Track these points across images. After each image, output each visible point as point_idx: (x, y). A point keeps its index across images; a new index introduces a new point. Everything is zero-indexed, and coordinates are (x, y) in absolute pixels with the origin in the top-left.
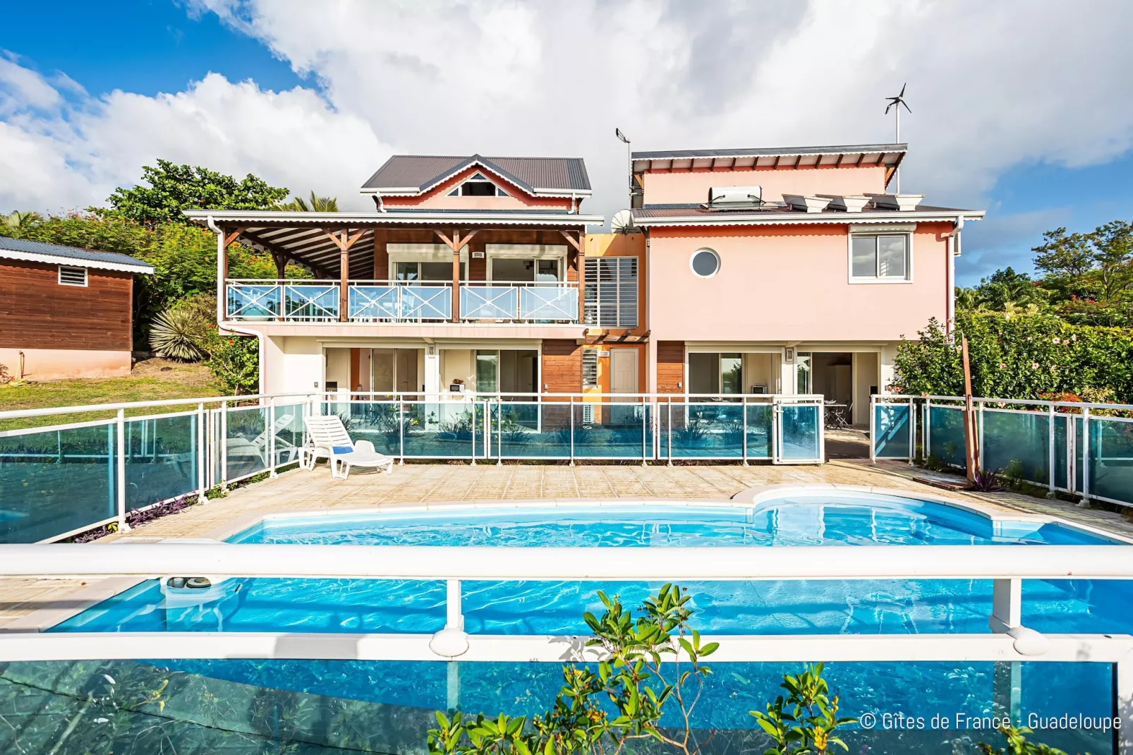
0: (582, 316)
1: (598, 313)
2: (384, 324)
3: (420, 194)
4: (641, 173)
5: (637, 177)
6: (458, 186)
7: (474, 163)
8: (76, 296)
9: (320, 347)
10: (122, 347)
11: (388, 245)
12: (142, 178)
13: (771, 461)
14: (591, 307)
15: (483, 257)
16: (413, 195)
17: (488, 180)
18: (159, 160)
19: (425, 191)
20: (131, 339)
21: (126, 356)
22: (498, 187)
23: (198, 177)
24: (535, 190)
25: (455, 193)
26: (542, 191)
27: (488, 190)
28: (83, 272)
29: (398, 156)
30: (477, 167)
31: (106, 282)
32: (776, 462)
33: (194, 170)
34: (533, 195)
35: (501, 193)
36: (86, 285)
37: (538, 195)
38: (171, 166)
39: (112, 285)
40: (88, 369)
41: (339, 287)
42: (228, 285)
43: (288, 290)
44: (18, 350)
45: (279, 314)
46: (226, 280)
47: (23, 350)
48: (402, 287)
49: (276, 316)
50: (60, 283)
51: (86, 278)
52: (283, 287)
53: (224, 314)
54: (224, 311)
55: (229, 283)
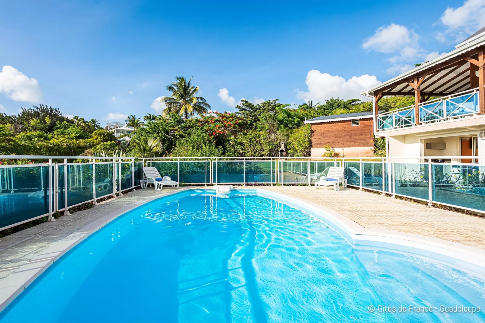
8: (357, 129)
9: (418, 139)
21: (372, 149)
28: (358, 121)
31: (364, 123)
36: (359, 125)
39: (367, 123)
40: (360, 154)
41: (415, 108)
42: (377, 118)
43: (395, 115)
44: (342, 148)
45: (393, 126)
46: (377, 115)
47: (343, 148)
48: (445, 100)
49: (392, 127)
50: (352, 126)
51: (359, 123)
52: (394, 114)
53: (376, 129)
54: (376, 128)
55: (378, 116)
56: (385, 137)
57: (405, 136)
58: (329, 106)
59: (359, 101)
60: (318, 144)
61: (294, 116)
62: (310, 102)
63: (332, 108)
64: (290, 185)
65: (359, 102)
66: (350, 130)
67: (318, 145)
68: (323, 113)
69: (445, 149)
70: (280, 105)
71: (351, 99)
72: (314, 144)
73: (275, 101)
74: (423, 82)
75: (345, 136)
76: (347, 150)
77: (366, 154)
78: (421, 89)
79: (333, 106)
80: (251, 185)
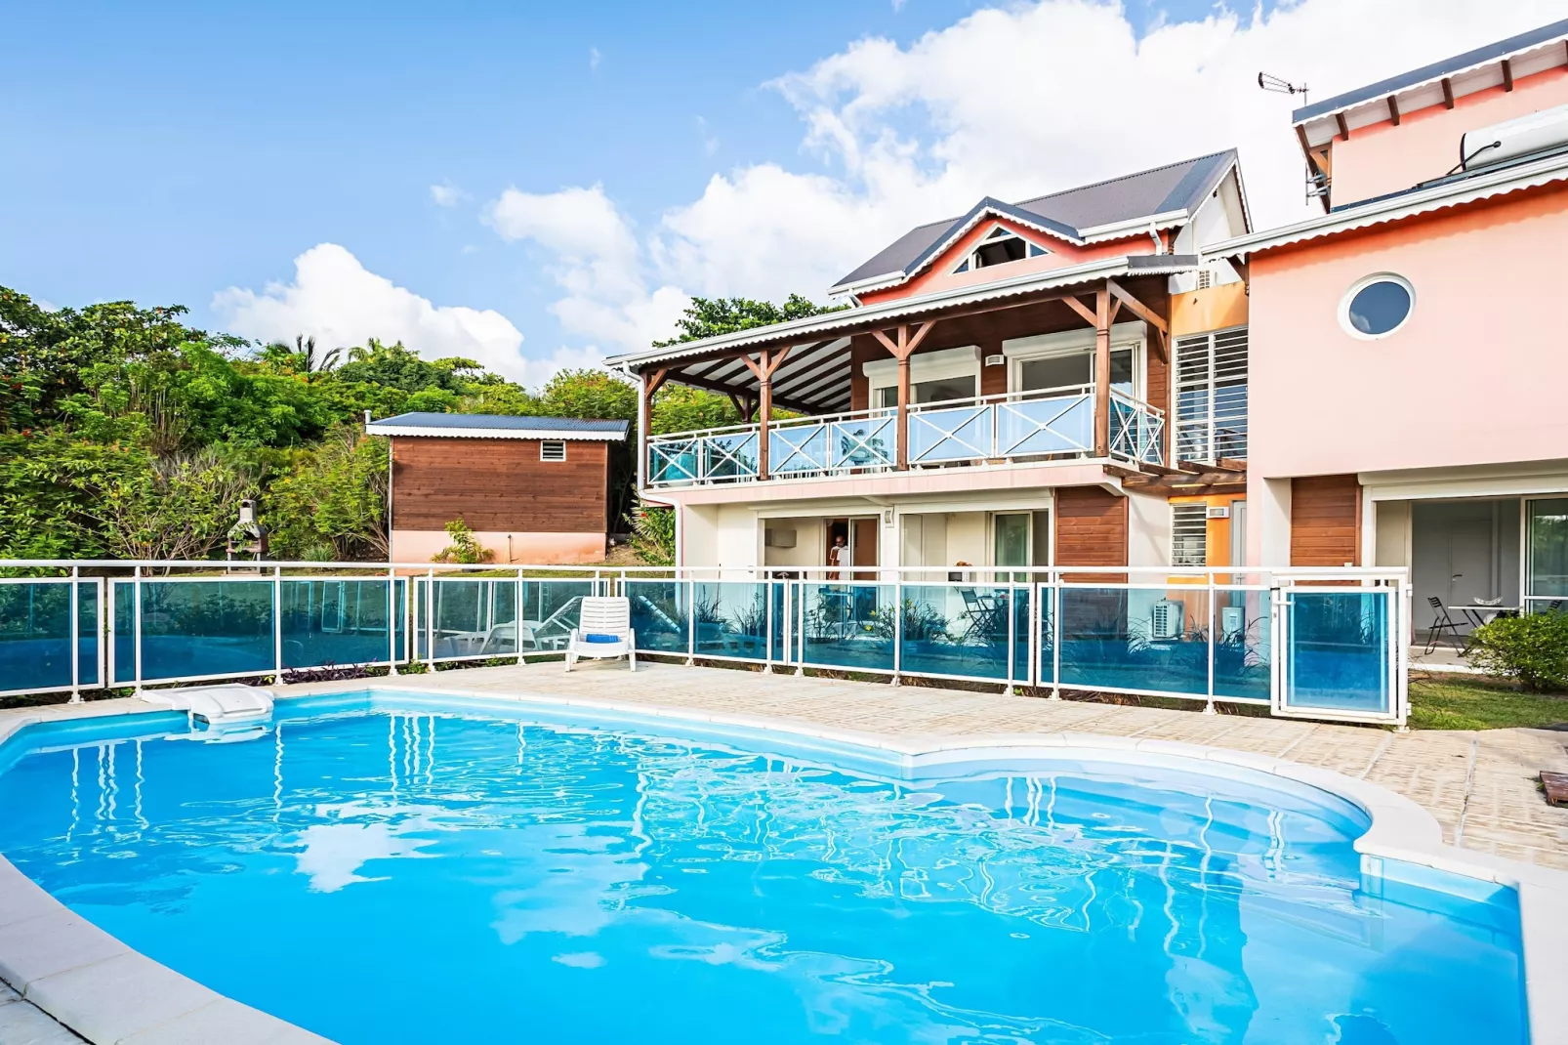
0: (1101, 443)
1: (1211, 437)
2: (810, 479)
3: (906, 280)
4: (1325, 149)
5: (1318, 159)
6: (968, 254)
7: (982, 213)
8: (556, 473)
9: (755, 517)
10: (596, 528)
11: (865, 365)
12: (676, 325)
13: (1269, 707)
14: (1199, 426)
15: (1002, 362)
16: (896, 283)
17: (1013, 234)
18: (694, 299)
19: (912, 274)
20: (605, 519)
21: (600, 538)
22: (1029, 242)
23: (735, 310)
24: (1081, 233)
25: (964, 267)
26: (1094, 234)
27: (1013, 251)
28: (561, 445)
29: (920, 228)
30: (990, 217)
31: (581, 454)
32: (1274, 712)
33: (730, 303)
34: (1080, 243)
35: (1036, 252)
36: (564, 460)
37: (1088, 241)
38: (707, 303)
39: (588, 457)
40: (567, 553)
41: (758, 432)
42: (650, 445)
43: (705, 444)
44: (507, 534)
45: (697, 477)
46: (649, 438)
47: (512, 534)
48: (832, 423)
49: (694, 479)
50: (542, 460)
51: (564, 452)
52: (701, 440)
53: (645, 481)
54: (646, 476)
55: (652, 441)
56: (672, 508)
57: (718, 507)
58: (384, 372)
59: (477, 367)
60: (418, 515)
61: (268, 393)
62: (304, 342)
63: (397, 380)
64: (458, 667)
65: (478, 373)
66: (535, 476)
67: (421, 520)
68: (375, 395)
69: (794, 545)
70: (195, 336)
71: (453, 356)
72: (402, 515)
73: (168, 312)
74: (783, 365)
75: (519, 492)
76: (523, 540)
77: (583, 556)
78: (773, 381)
79: (398, 372)
80: (310, 678)
